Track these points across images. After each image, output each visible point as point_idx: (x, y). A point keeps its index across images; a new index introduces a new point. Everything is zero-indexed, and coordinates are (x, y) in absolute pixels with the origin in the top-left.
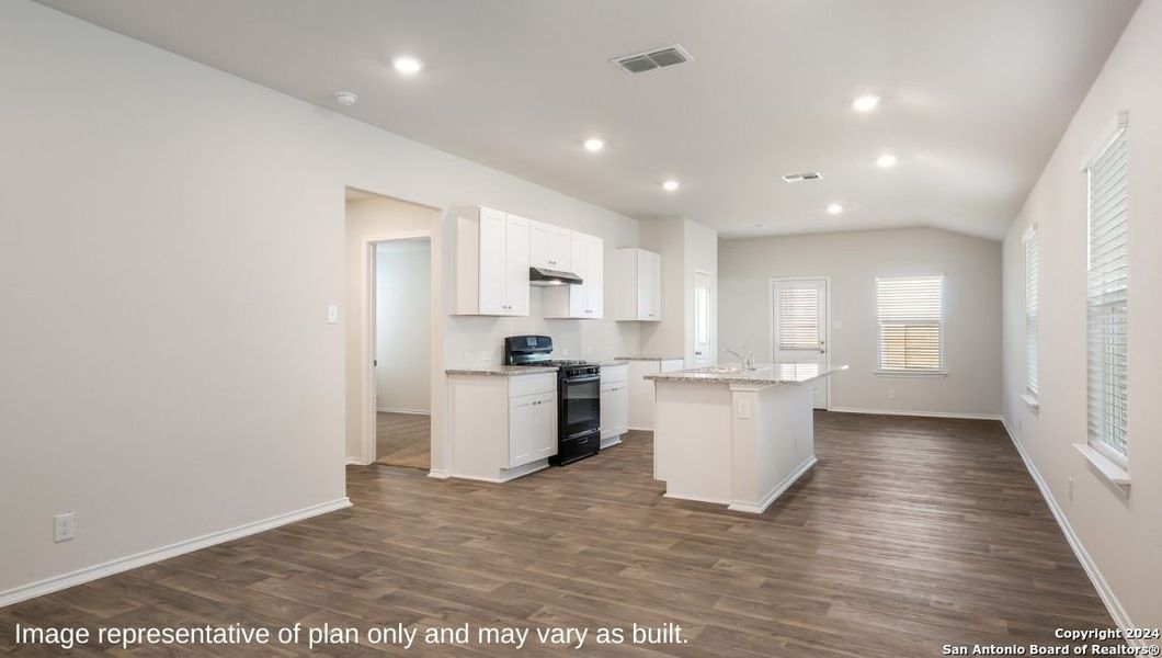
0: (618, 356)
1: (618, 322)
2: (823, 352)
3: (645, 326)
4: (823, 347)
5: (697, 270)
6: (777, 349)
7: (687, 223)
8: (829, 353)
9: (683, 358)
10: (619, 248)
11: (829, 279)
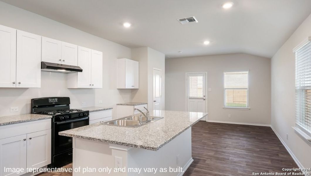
0: (118, 103)
1: (118, 89)
2: (204, 100)
3: (133, 91)
4: (204, 98)
5: (154, 68)
6: (188, 99)
7: (149, 49)
8: (207, 101)
9: (147, 104)
10: (118, 58)
11: (206, 72)
